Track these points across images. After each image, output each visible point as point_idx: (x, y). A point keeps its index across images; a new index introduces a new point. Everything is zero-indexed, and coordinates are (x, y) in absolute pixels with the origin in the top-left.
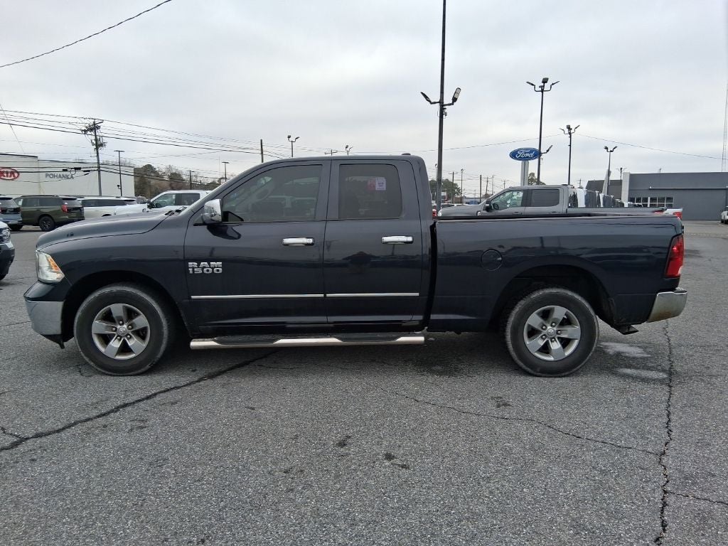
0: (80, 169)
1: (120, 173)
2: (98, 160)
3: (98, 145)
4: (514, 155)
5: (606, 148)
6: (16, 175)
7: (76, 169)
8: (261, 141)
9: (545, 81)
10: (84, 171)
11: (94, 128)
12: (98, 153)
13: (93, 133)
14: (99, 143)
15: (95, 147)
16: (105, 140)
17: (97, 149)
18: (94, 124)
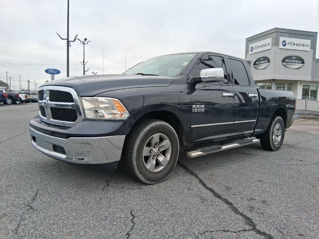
4: (47, 71)
5: (93, 73)
9: (85, 40)
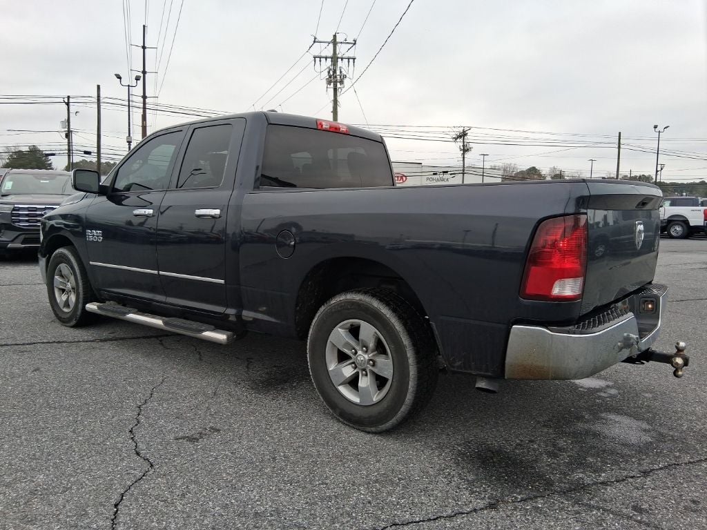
0: (447, 172)
1: (483, 176)
2: (464, 164)
3: (465, 150)
6: (404, 178)
7: (444, 172)
8: (620, 133)
10: (451, 174)
11: (463, 135)
12: (464, 158)
13: (461, 140)
14: (466, 148)
15: (462, 152)
16: (471, 145)
17: (463, 154)
18: (464, 131)
